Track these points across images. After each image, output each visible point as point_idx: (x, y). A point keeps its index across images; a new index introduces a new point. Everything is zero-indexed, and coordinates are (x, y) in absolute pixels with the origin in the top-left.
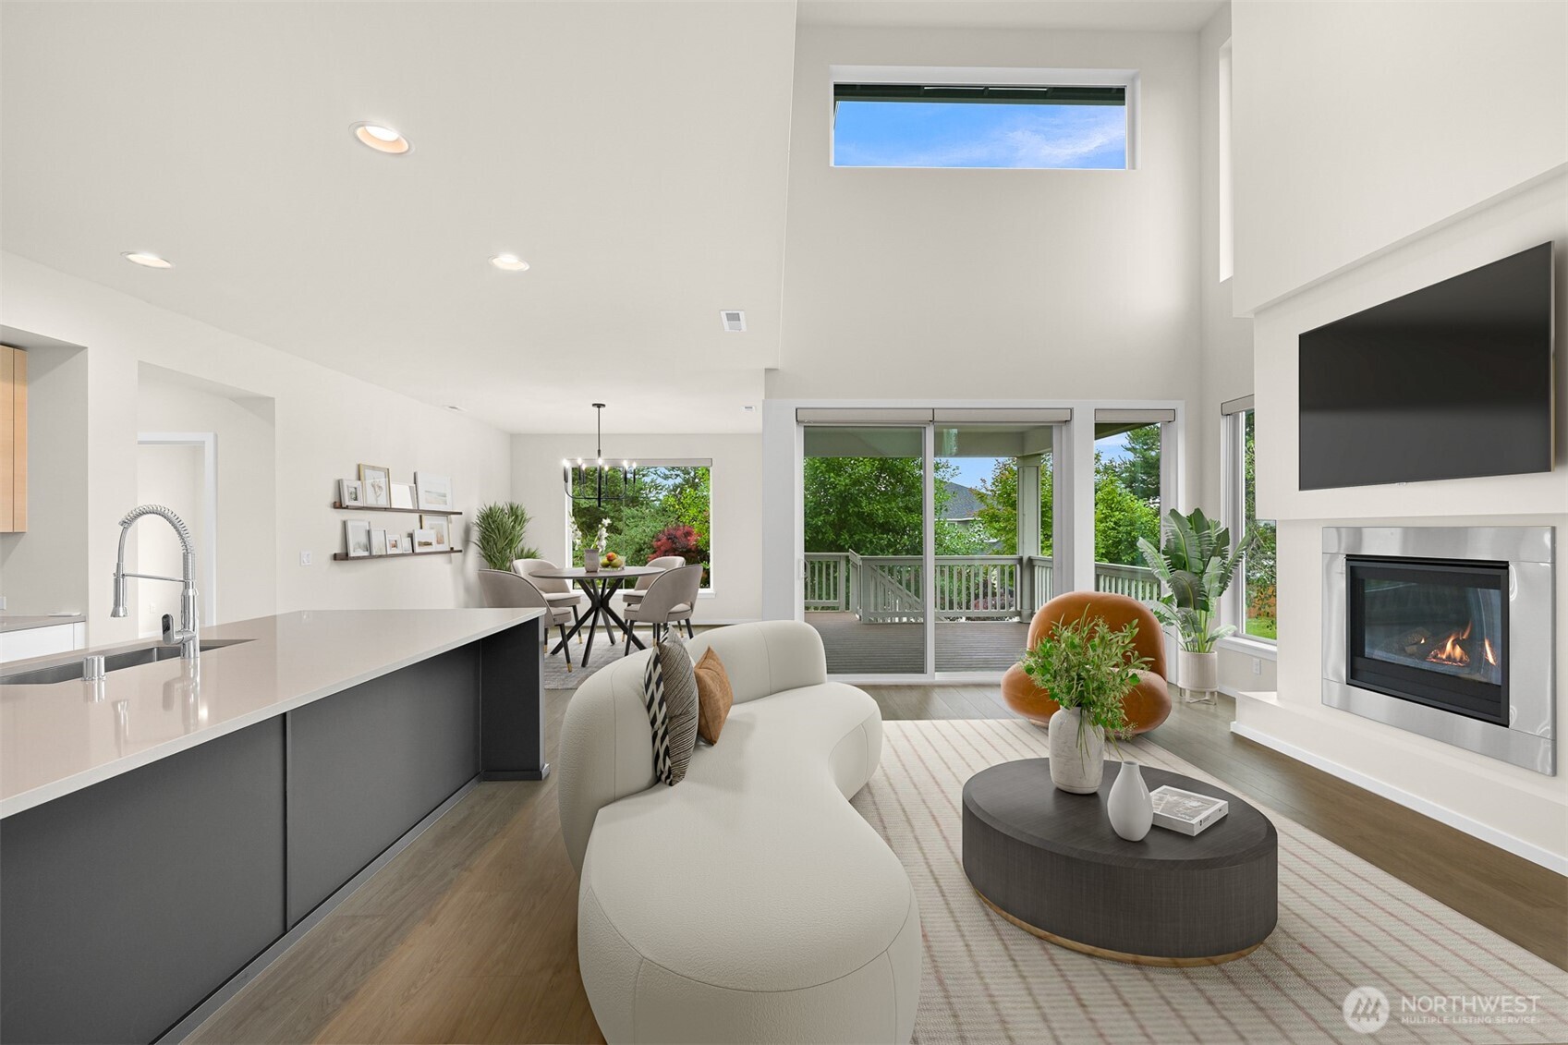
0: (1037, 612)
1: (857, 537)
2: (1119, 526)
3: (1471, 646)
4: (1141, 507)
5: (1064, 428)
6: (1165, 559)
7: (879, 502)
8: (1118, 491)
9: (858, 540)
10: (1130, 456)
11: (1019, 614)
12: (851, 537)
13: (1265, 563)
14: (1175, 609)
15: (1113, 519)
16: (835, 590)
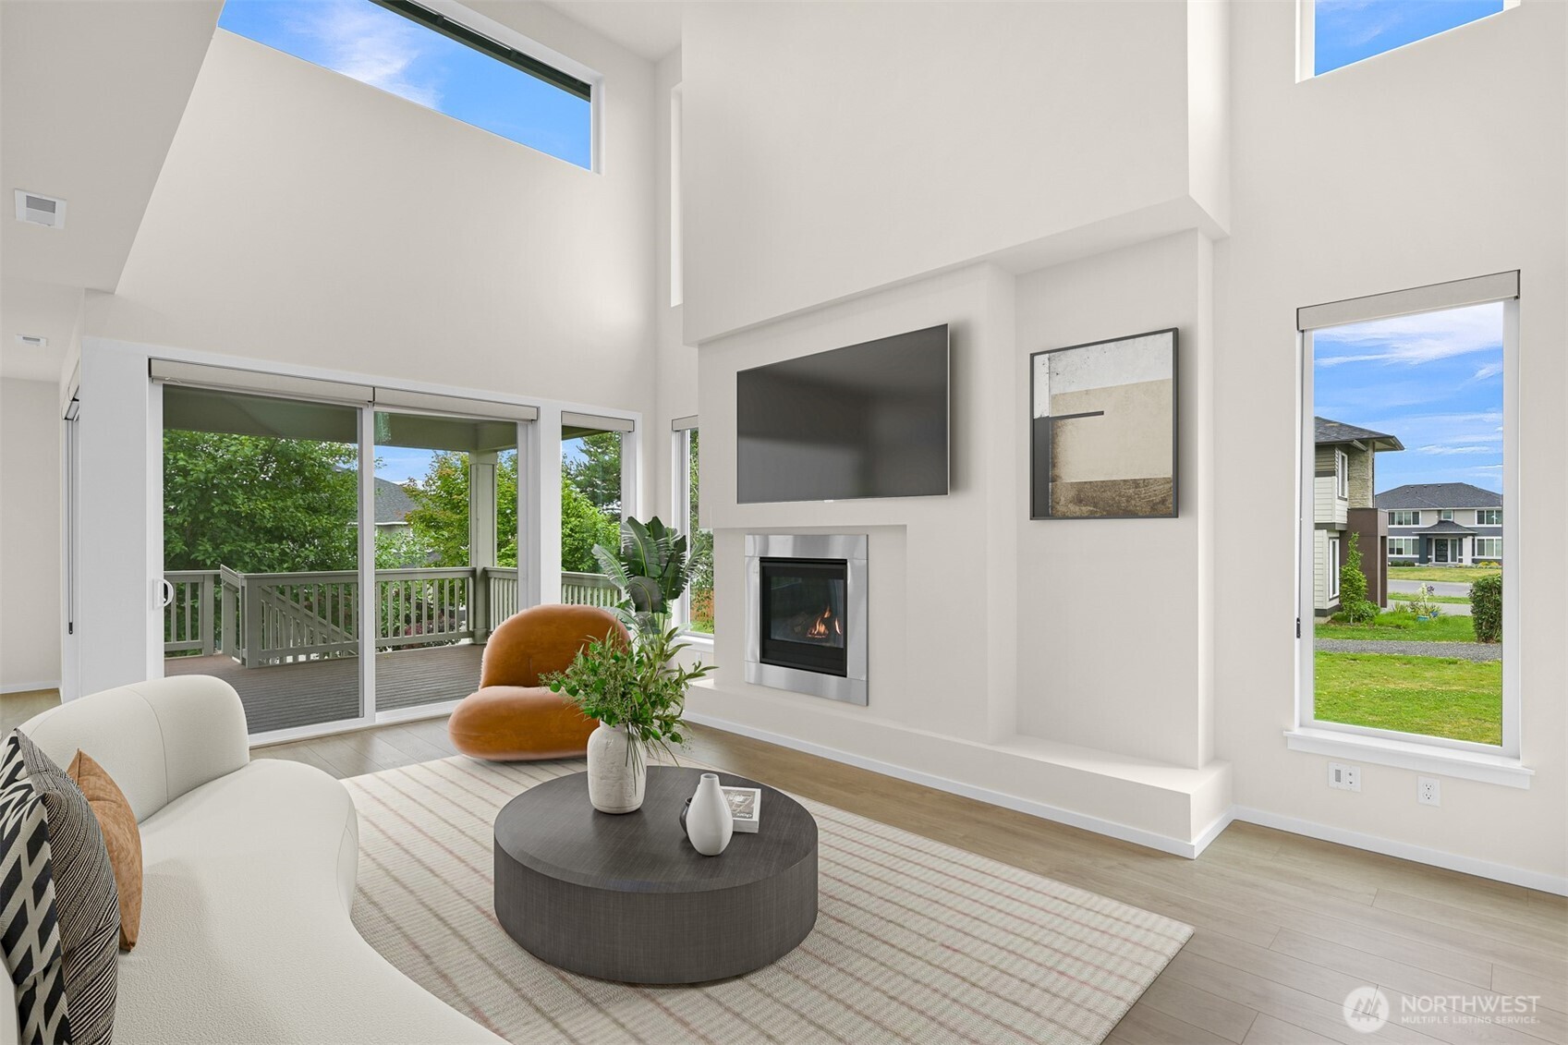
0: (496, 630)
1: (226, 548)
2: (576, 533)
3: (829, 624)
4: (598, 515)
5: (530, 427)
6: (623, 566)
7: (265, 498)
8: (574, 495)
9: (230, 551)
10: (585, 459)
11: (471, 634)
12: (216, 547)
13: (701, 568)
14: (633, 613)
15: (569, 526)
16: (194, 627)
